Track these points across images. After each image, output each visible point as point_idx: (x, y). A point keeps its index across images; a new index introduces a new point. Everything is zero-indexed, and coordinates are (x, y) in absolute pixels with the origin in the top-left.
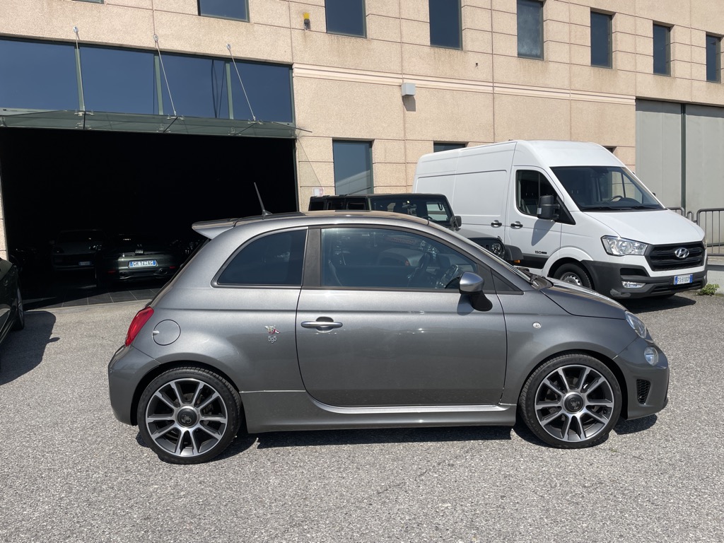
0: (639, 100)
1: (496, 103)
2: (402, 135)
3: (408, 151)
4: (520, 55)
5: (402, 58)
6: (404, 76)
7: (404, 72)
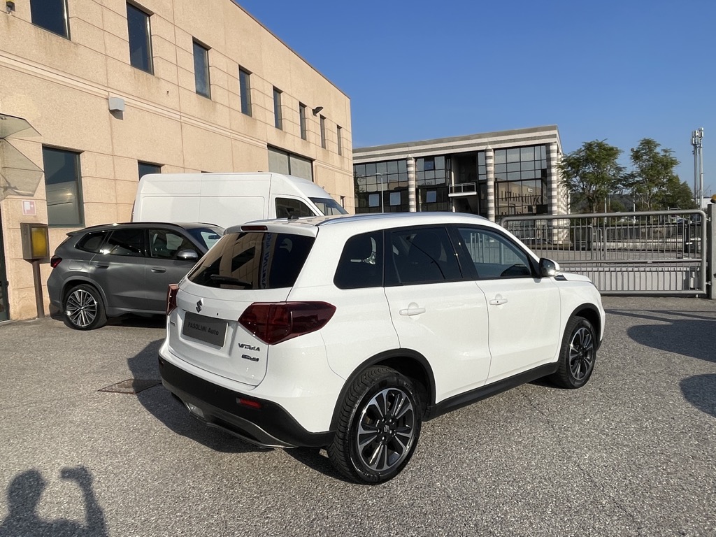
0: (270, 147)
1: (184, 132)
2: (110, 150)
3: (116, 167)
4: (197, 92)
5: (107, 70)
6: (109, 90)
7: (109, 86)
